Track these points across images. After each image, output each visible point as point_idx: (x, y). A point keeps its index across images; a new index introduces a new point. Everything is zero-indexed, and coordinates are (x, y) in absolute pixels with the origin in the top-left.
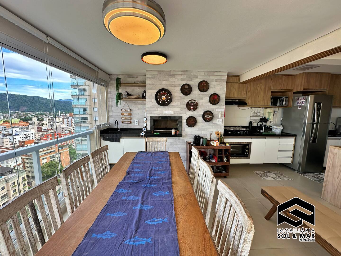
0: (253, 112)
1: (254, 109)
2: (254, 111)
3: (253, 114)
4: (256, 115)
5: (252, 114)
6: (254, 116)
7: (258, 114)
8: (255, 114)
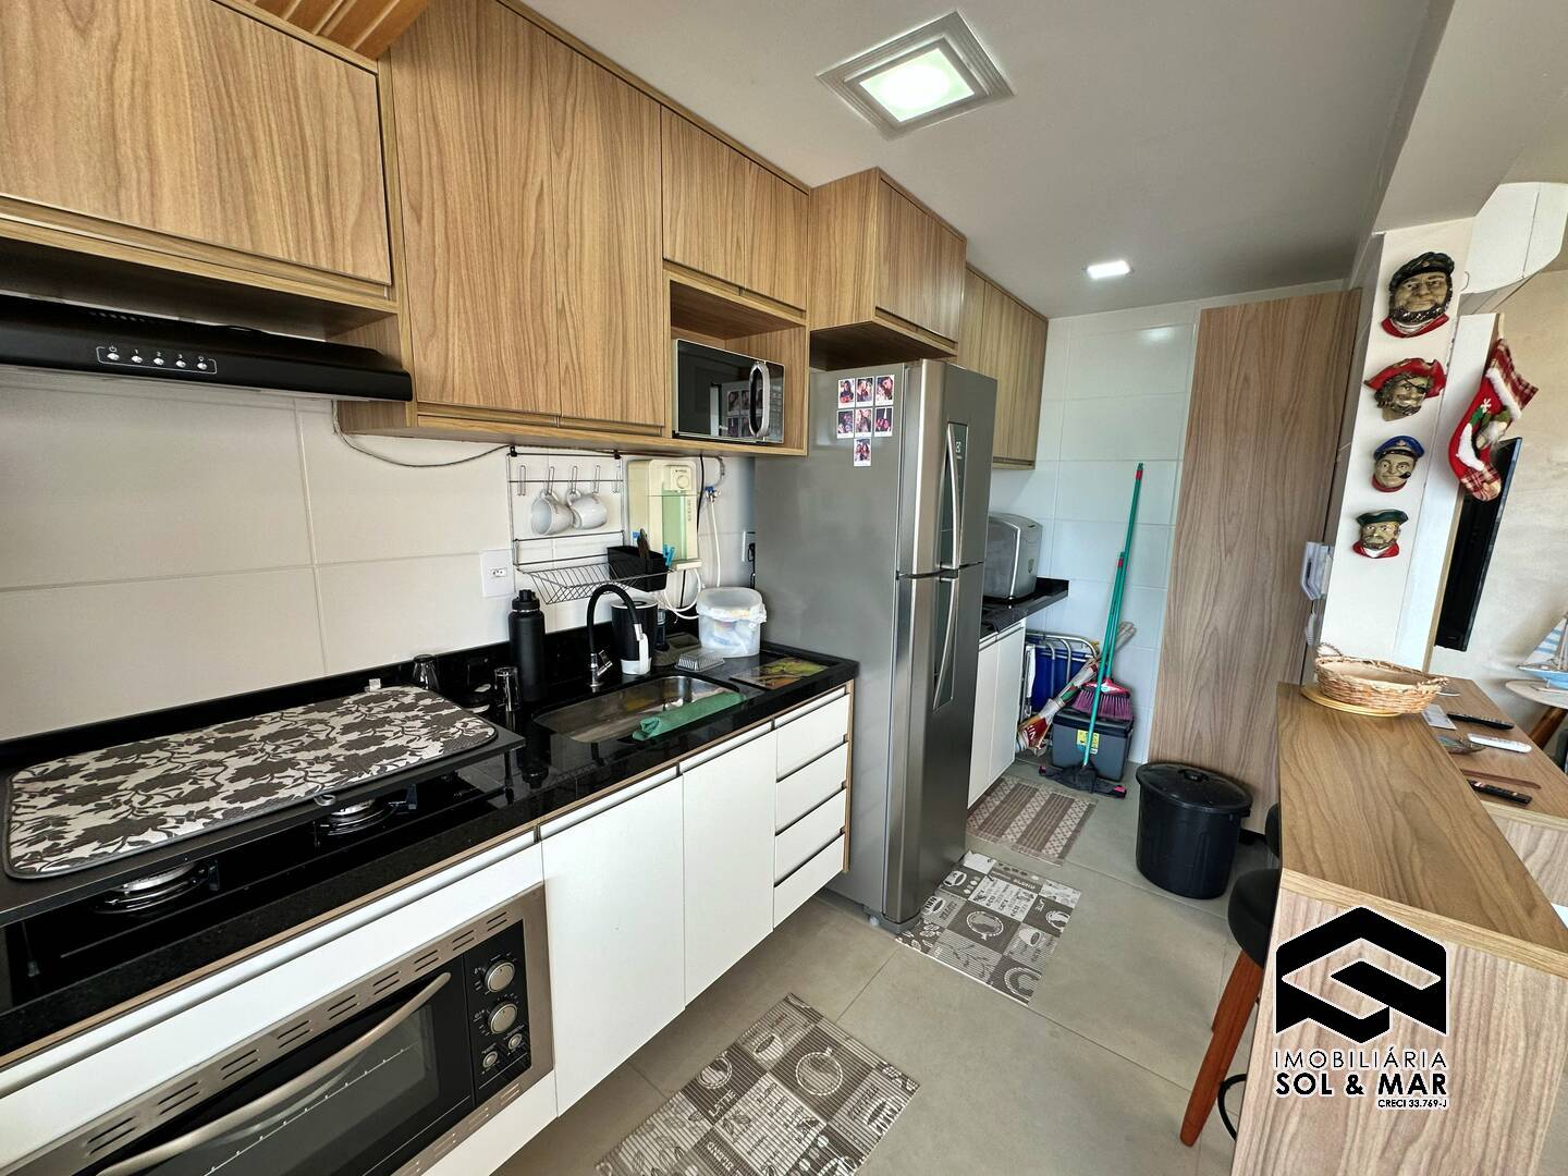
0: (535, 490)
1: (535, 464)
2: (541, 486)
3: (539, 516)
4: (571, 526)
5: (528, 513)
6: (548, 533)
7: (587, 513)
8: (559, 518)
